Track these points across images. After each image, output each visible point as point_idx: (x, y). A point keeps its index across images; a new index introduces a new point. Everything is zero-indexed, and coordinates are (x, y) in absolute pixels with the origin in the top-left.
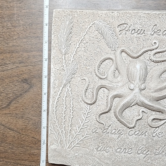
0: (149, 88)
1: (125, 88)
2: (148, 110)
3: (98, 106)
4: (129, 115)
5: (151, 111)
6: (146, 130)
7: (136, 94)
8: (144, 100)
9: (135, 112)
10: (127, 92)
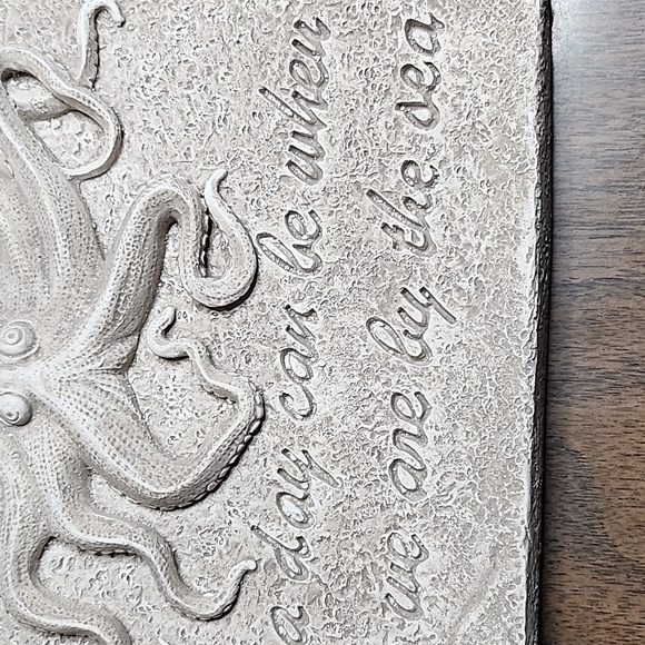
0: (24, 306)
1: (27, 442)
2: (157, 307)
3: (144, 604)
4: (189, 415)
5: (163, 290)
6: (277, 314)
7: (53, 383)
8: (86, 333)
9: (170, 383)
10: (45, 434)
